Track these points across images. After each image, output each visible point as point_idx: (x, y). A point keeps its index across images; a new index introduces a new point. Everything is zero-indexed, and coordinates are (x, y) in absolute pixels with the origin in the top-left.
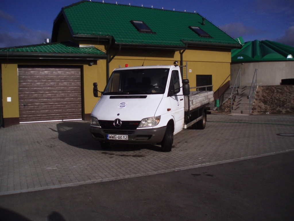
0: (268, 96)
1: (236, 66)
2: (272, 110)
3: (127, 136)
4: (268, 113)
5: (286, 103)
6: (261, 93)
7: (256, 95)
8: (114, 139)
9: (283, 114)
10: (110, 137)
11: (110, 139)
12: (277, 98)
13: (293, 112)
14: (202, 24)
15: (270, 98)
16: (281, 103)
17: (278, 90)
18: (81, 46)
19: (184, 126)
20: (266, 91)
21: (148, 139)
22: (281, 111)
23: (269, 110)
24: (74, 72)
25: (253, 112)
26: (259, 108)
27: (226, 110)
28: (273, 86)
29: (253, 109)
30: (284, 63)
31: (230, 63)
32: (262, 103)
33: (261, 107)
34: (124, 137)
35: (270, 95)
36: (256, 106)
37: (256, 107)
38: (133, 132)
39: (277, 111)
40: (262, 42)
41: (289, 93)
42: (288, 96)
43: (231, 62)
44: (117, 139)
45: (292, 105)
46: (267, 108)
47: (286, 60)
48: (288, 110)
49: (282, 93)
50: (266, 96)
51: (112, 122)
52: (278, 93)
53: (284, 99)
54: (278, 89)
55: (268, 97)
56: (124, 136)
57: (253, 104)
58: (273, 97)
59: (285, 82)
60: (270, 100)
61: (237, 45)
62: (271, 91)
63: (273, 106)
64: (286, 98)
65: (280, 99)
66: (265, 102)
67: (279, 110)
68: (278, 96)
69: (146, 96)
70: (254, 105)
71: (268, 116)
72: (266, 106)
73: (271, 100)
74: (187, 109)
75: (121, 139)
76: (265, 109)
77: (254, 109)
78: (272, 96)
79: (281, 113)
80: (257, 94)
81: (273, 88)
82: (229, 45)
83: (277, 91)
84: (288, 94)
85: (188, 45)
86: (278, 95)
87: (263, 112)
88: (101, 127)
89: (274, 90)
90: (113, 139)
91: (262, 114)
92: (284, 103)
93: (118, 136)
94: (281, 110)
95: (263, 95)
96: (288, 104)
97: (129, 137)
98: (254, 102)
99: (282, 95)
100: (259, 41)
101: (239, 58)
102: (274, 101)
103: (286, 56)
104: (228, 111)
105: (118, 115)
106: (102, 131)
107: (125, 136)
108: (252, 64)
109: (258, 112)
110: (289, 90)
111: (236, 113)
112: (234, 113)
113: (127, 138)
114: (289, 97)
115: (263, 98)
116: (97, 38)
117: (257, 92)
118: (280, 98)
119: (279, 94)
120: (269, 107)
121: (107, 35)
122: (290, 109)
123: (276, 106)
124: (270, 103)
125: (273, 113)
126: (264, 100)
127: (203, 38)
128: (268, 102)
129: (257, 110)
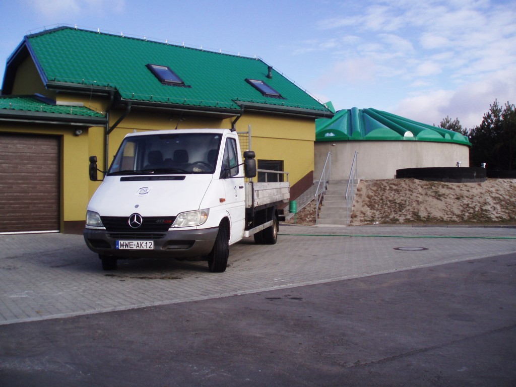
0: (375, 195)
1: (323, 148)
2: (382, 218)
3: (152, 242)
4: (377, 223)
5: (405, 206)
6: (364, 192)
7: (357, 194)
8: (129, 248)
9: (400, 223)
10: (122, 245)
11: (122, 248)
12: (391, 199)
14: (268, 77)
15: (379, 199)
16: (397, 208)
17: (391, 186)
18: (59, 102)
19: (244, 234)
20: (373, 188)
21: (187, 248)
22: (398, 220)
23: (378, 218)
24: (47, 148)
25: (352, 222)
26: (362, 215)
27: (307, 220)
28: (384, 180)
29: (352, 217)
30: (400, 145)
31: (313, 142)
32: (366, 206)
33: (364, 214)
34: (147, 245)
35: (379, 194)
36: (357, 211)
37: (358, 214)
38: (162, 235)
39: (391, 219)
40: (365, 111)
41: (410, 190)
42: (408, 195)
43: (315, 140)
44: (135, 248)
45: (414, 209)
46: (375, 215)
47: (402, 139)
48: (409, 217)
49: (398, 191)
50: (372, 196)
51: (126, 219)
52: (392, 190)
53: (402, 200)
54: (391, 184)
55: (376, 198)
56: (146, 243)
57: (353, 208)
58: (384, 197)
59: (402, 174)
60: (379, 202)
61: (325, 113)
62: (381, 187)
63: (384, 212)
64: (405, 199)
65: (395, 200)
66: (371, 206)
67: (394, 217)
68: (393, 195)
69: (184, 177)
70: (354, 211)
71: (377, 228)
72: (372, 211)
73: (381, 201)
74: (250, 203)
75: (142, 248)
76: (372, 217)
77: (354, 216)
78: (382, 196)
79: (398, 222)
80: (359, 193)
81: (383, 183)
82: (313, 111)
83: (390, 187)
84: (407, 192)
85: (245, 108)
86: (391, 194)
87: (369, 221)
88: (105, 228)
89: (385, 186)
90: (127, 248)
91: (367, 224)
92: (401, 206)
93: (135, 242)
94: (397, 218)
95: (367, 194)
96: (408, 208)
97: (155, 244)
98: (354, 206)
99: (399, 194)
100: (359, 110)
101: (327, 135)
102: (386, 204)
103: (402, 134)
104: (310, 221)
105: (137, 206)
106: (107, 235)
107: (148, 242)
108: (348, 147)
109: (361, 221)
110: (410, 187)
111: (324, 224)
112: (321, 223)
113: (152, 246)
114: (409, 198)
115: (367, 199)
116: (89, 90)
117: (358, 190)
118: (395, 198)
119: (393, 192)
120: (377, 213)
121: (107, 85)
122: (412, 217)
123: (389, 211)
124: (380, 206)
125: (385, 222)
126: (370, 202)
127: (269, 98)
128: (377, 206)
129: (359, 219)
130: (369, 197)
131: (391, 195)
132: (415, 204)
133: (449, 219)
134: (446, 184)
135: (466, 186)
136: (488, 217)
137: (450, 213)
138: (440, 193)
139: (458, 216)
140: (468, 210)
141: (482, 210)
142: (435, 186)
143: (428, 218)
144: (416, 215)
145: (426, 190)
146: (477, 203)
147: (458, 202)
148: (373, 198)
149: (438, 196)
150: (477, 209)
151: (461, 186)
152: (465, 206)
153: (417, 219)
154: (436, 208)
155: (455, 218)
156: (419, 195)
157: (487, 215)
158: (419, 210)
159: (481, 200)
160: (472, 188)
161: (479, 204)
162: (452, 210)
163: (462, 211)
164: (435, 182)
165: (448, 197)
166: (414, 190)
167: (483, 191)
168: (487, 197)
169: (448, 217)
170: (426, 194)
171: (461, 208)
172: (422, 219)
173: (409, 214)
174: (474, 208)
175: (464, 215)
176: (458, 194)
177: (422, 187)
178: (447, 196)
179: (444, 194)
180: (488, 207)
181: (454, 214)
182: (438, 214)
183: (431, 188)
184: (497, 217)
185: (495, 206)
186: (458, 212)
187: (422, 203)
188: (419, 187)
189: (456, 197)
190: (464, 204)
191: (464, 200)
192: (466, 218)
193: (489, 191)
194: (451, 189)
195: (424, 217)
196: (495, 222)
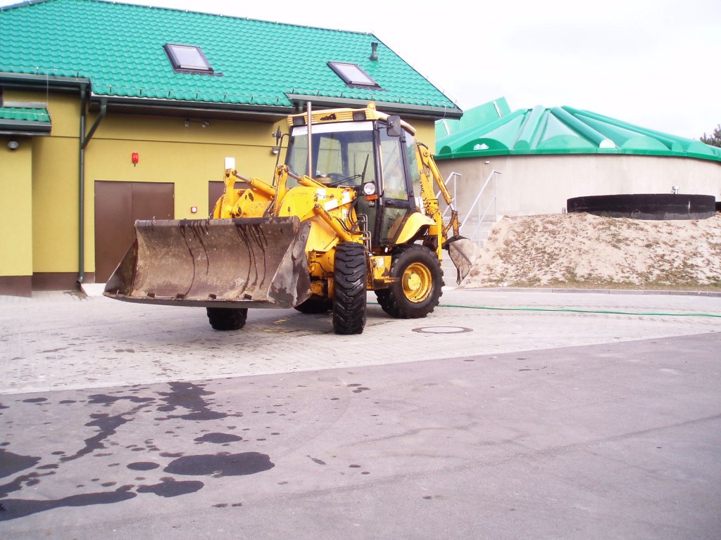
0: (517, 240)
1: (470, 167)
2: (517, 276)
4: (506, 284)
5: (557, 257)
6: (501, 237)
7: (489, 239)
12: (539, 246)
13: (567, 281)
15: (521, 246)
16: (544, 260)
17: (546, 225)
20: (517, 229)
22: (539, 280)
23: (511, 277)
25: (469, 282)
26: (488, 272)
28: (539, 216)
29: (471, 275)
31: (432, 158)
32: (499, 258)
33: (491, 270)
35: (524, 238)
36: (482, 265)
37: (482, 269)
39: (529, 279)
41: (573, 232)
42: (566, 241)
45: (570, 263)
46: (507, 272)
47: (593, 152)
48: (559, 275)
49: (554, 234)
50: (512, 241)
52: (546, 232)
53: (555, 248)
54: (549, 222)
55: (517, 244)
58: (529, 244)
59: (578, 205)
60: (520, 251)
62: (530, 228)
63: (522, 267)
64: (561, 246)
65: (545, 248)
66: (505, 257)
67: (535, 276)
70: (477, 265)
71: (502, 293)
72: (505, 266)
73: (523, 250)
76: (502, 275)
77: (474, 273)
78: (528, 241)
79: (538, 283)
80: (494, 236)
81: (538, 221)
82: (426, 108)
83: (545, 228)
84: (569, 235)
86: (543, 239)
87: (495, 281)
89: (537, 226)
91: (492, 286)
92: (552, 257)
94: (540, 276)
95: (506, 239)
96: (561, 260)
98: (480, 257)
99: (554, 238)
100: (546, 109)
101: (477, 147)
102: (530, 254)
103: (597, 143)
109: (483, 281)
110: (575, 227)
114: (569, 244)
115: (503, 247)
117: (494, 232)
118: (546, 245)
120: (512, 268)
121: (76, 75)
122: (564, 275)
123: (532, 265)
124: (519, 258)
125: (517, 284)
126: (507, 250)
127: (355, 90)
128: (514, 257)
129: (480, 277)
130: (507, 243)
131: (540, 239)
132: (574, 255)
133: (622, 280)
134: (636, 221)
135: (669, 225)
136: (692, 278)
137: (628, 269)
138: (620, 238)
139: (640, 275)
140: (660, 266)
141: (685, 264)
142: (615, 226)
143: (587, 278)
144: (570, 272)
145: (600, 231)
146: (680, 254)
147: (647, 252)
148: (512, 244)
149: (616, 242)
150: (676, 265)
151: (660, 226)
152: (658, 258)
153: (569, 280)
154: (606, 261)
155: (634, 279)
156: (585, 240)
157: (692, 274)
158: (577, 265)
159: (689, 249)
160: (678, 228)
161: (683, 256)
162: (632, 264)
163: (650, 266)
164: (617, 219)
165: (632, 244)
166: (580, 232)
167: (696, 234)
168: (699, 244)
169: (622, 277)
170: (598, 239)
171: (650, 262)
172: (577, 279)
173: (560, 271)
174: (671, 262)
175: (651, 273)
176: (650, 239)
177: (594, 228)
178: (632, 241)
179: (627, 239)
180: (698, 261)
181: (634, 271)
182: (605, 271)
183: (609, 228)
184: (708, 278)
185: (711, 258)
186: (642, 268)
187: (586, 252)
188: (590, 227)
189: (646, 243)
190: (657, 256)
191: (658, 249)
192: (653, 278)
193: (708, 234)
194: (642, 229)
195: (583, 276)
196: (703, 285)
